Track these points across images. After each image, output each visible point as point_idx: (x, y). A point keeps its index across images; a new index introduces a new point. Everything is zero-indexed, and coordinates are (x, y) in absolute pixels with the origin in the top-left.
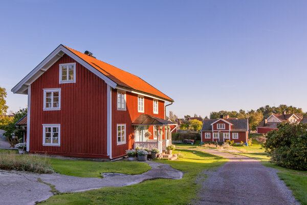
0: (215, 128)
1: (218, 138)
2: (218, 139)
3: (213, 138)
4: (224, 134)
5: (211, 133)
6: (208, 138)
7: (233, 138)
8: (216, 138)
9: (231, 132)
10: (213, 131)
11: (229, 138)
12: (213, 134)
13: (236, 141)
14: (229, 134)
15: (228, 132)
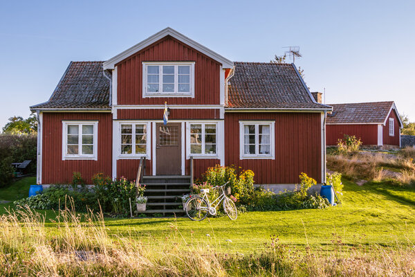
0: (131, 91)
1: (150, 153)
2: (147, 164)
3: (117, 154)
4: (187, 125)
5: (105, 120)
6: (81, 155)
7: (244, 155)
8: (134, 155)
9: (232, 119)
10: (115, 107)
11: (220, 154)
12: (117, 127)
13: (265, 173)
14: (220, 126)
15: (213, 115)
